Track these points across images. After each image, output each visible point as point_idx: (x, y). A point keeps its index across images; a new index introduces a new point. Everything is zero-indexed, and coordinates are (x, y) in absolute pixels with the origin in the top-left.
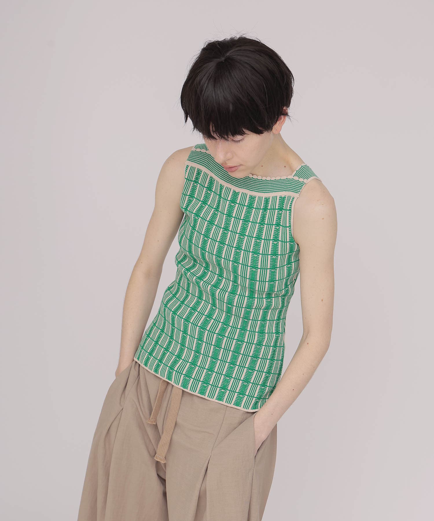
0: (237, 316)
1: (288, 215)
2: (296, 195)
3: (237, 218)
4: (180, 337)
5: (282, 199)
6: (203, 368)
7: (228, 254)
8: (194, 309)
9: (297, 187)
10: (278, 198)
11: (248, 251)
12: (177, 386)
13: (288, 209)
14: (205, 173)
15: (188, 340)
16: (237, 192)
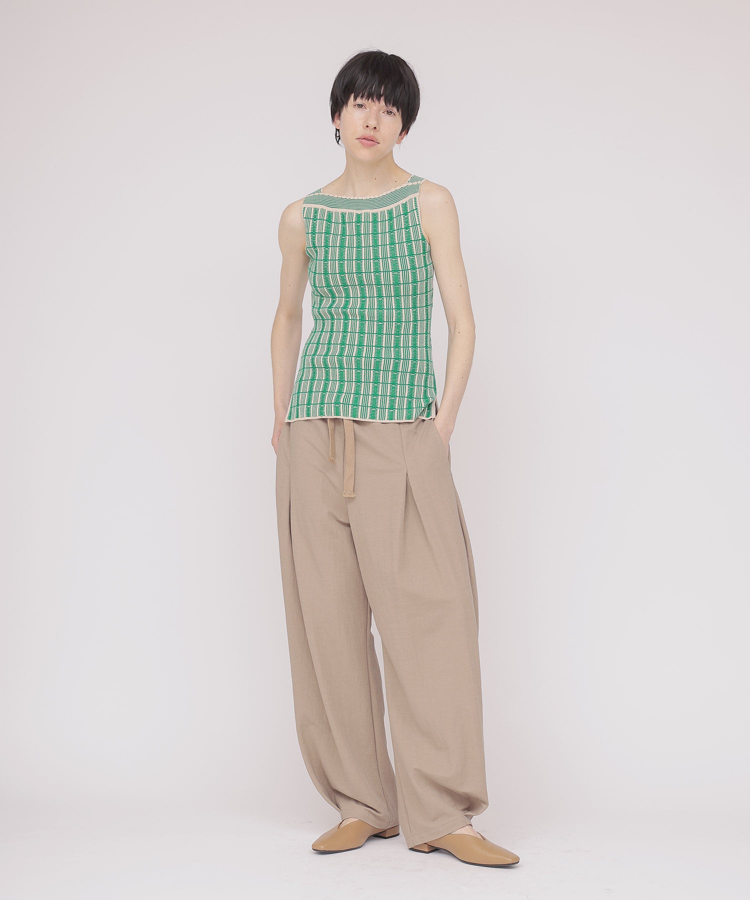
0: (389, 322)
1: (416, 214)
2: (416, 195)
3: (367, 234)
4: (337, 375)
5: (405, 205)
6: (367, 395)
7: (368, 266)
8: (343, 343)
9: (415, 189)
10: (401, 206)
11: (385, 258)
12: (347, 418)
13: (414, 208)
14: (322, 210)
15: (346, 374)
16: (359, 213)
